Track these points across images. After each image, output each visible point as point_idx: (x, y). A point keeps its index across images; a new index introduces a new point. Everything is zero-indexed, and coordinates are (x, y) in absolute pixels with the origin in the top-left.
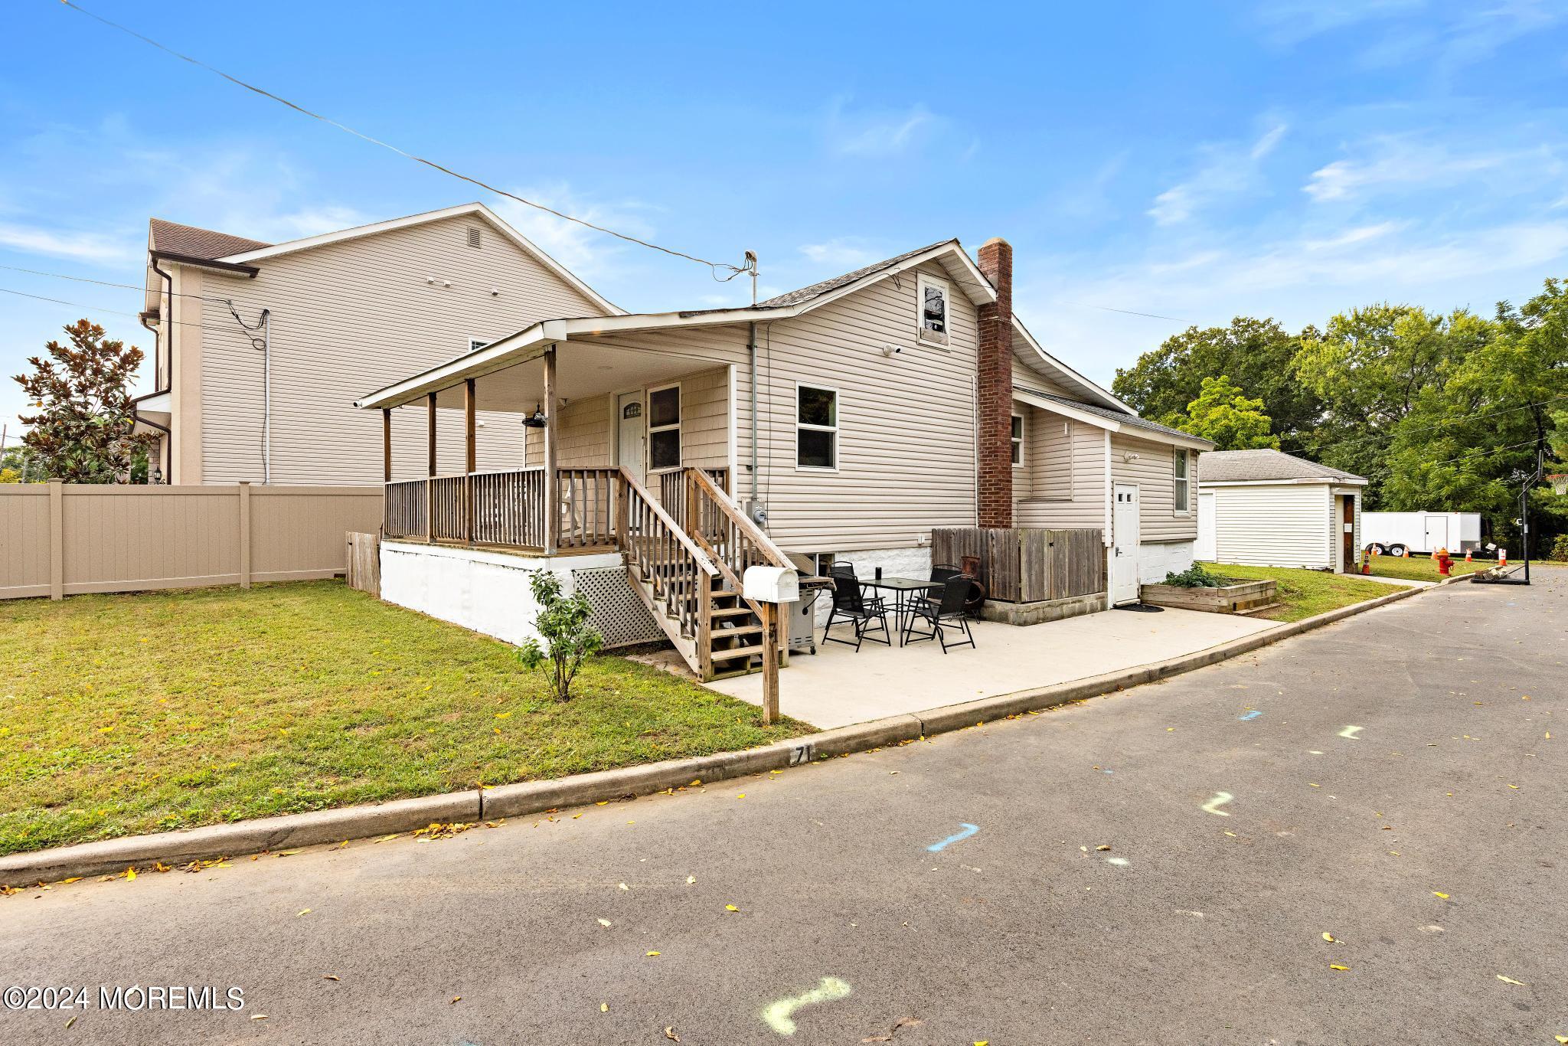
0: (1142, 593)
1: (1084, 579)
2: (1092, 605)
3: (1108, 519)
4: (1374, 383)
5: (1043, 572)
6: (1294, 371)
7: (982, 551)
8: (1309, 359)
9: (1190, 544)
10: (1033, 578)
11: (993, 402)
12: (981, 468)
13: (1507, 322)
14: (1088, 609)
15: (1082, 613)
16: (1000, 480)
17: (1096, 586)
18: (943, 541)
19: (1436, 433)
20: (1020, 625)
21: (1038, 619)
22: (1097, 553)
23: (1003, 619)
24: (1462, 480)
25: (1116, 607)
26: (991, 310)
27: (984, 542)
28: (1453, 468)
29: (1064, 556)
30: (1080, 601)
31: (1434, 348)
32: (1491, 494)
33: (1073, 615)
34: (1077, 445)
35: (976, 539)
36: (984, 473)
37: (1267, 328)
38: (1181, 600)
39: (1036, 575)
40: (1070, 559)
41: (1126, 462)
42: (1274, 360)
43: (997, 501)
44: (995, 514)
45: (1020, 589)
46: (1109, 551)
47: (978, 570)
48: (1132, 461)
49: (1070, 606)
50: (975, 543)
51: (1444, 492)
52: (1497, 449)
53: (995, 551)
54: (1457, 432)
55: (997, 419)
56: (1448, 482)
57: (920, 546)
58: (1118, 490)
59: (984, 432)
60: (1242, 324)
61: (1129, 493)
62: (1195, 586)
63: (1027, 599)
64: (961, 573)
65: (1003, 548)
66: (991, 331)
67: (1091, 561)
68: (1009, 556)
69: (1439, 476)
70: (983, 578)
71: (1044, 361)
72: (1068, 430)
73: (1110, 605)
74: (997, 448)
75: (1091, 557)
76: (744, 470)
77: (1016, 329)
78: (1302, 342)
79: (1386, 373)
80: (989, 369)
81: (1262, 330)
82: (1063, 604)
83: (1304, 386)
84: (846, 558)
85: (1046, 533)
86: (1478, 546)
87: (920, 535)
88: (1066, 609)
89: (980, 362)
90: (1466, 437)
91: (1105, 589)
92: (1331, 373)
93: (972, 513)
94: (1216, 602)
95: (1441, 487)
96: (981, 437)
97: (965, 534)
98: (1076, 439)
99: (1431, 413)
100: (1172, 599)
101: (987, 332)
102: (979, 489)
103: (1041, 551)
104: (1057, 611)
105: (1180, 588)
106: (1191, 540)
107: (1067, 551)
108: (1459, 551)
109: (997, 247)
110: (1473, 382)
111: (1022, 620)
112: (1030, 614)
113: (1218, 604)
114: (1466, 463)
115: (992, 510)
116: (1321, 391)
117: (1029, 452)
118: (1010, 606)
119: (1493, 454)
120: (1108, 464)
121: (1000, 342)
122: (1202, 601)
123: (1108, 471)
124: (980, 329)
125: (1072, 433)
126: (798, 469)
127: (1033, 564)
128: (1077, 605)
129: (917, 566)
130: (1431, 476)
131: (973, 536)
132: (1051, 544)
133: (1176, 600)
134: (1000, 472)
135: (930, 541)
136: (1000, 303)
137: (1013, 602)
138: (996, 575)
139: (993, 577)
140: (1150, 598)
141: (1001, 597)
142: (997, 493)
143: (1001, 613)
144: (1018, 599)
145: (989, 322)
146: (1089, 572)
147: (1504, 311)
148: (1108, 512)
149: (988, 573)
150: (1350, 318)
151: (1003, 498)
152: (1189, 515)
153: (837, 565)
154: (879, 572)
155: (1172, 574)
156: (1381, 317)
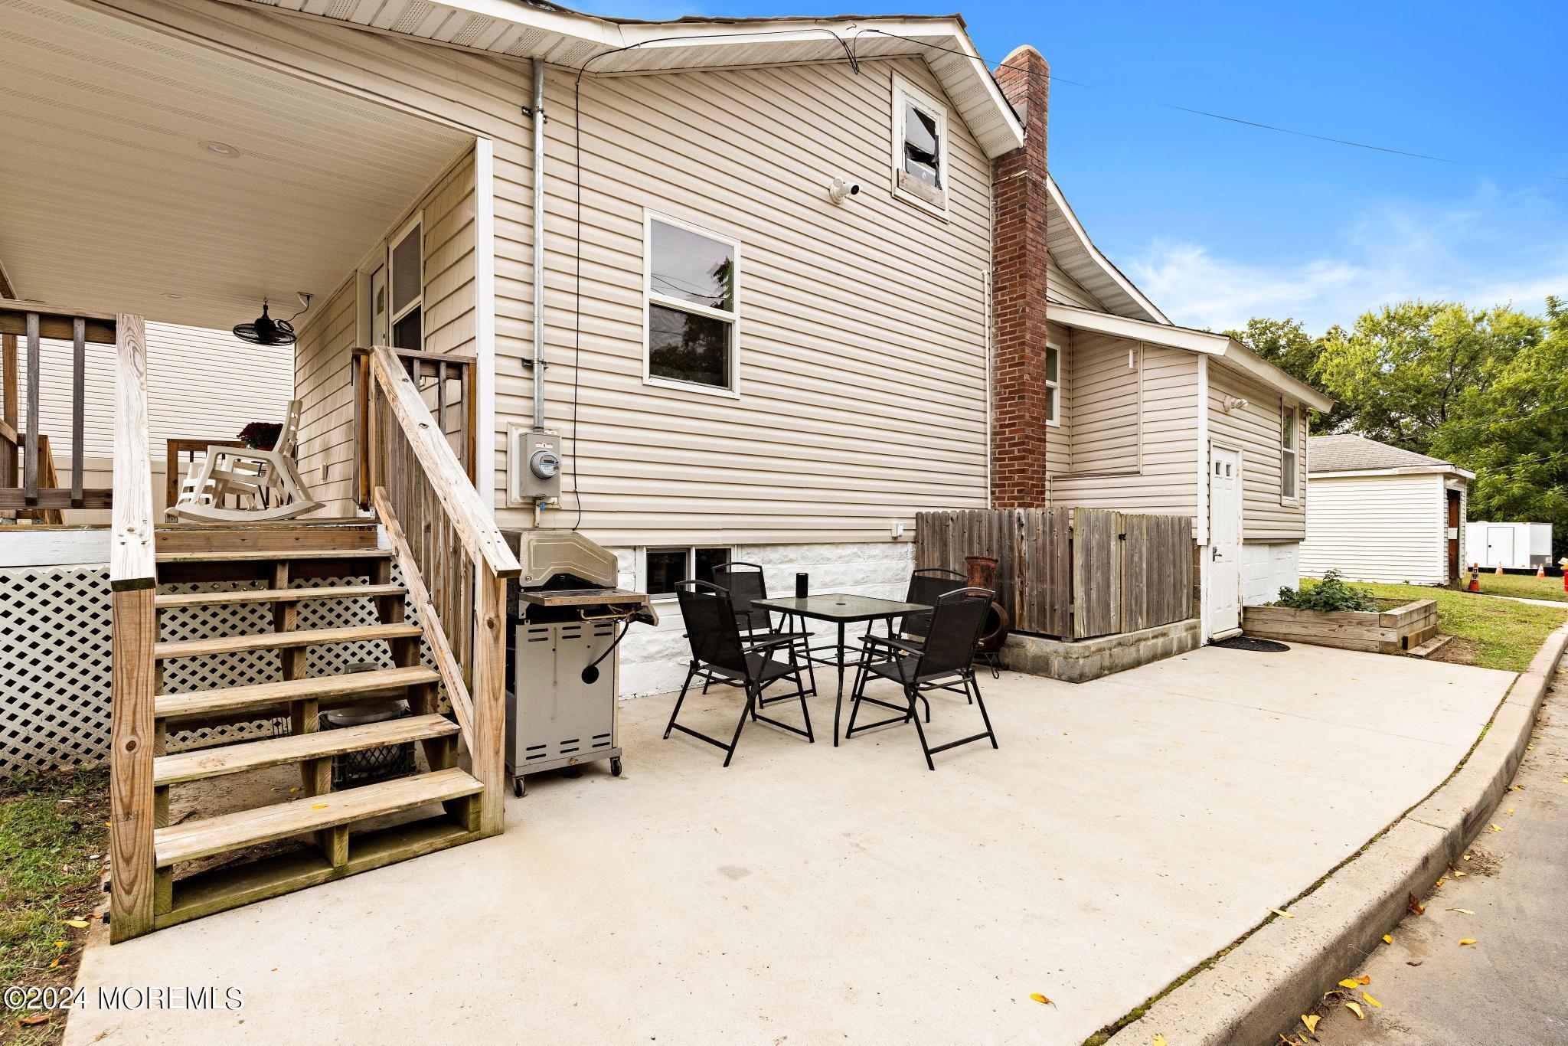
0: (1245, 618)
1: (1168, 597)
2: (1180, 640)
3: (1202, 501)
4: (1408, 385)
5: (1108, 586)
6: (1318, 374)
7: (1001, 547)
8: (1336, 361)
9: (1295, 547)
10: (1094, 595)
11: (1017, 312)
12: (997, 420)
13: (1561, 317)
14: (1175, 648)
15: (1166, 654)
16: (1027, 437)
17: (1184, 609)
18: (934, 531)
19: (1483, 437)
20: (1071, 680)
21: (1102, 668)
22: (1186, 553)
23: (1040, 668)
24: (1516, 489)
25: (1212, 643)
26: (1014, 162)
27: (1005, 531)
28: (1503, 477)
29: (1141, 558)
30: (1164, 635)
31: (1477, 347)
32: (1548, 504)
33: (1154, 658)
34: (1147, 385)
35: (990, 527)
36: (1002, 426)
37: (1286, 329)
38: (1312, 631)
39: (1098, 591)
40: (1149, 565)
41: (1226, 413)
42: (1294, 364)
43: (1023, 471)
44: (1019, 491)
45: (1072, 615)
46: (1203, 551)
47: (994, 580)
48: (1234, 412)
49: (1151, 642)
50: (990, 534)
51: (1495, 502)
52: (1553, 455)
53: (1025, 547)
54: (1505, 436)
55: (1023, 337)
56: (1499, 491)
57: (895, 540)
58: (1217, 455)
59: (1003, 361)
60: (1258, 326)
61: (1229, 462)
62: (1337, 609)
63: (1084, 634)
64: (964, 585)
65: (1040, 540)
66: (1015, 196)
67: (1178, 567)
68: (1052, 556)
69: (1487, 485)
70: (1004, 595)
71: (1093, 263)
72: (1135, 362)
73: (1204, 640)
74: (1024, 384)
75: (1178, 561)
76: (516, 368)
77: (1054, 202)
78: (1327, 344)
79: (1422, 375)
80: (1011, 259)
81: (1280, 332)
82: (1139, 640)
83: (1331, 389)
84: (754, 557)
85: (1113, 517)
86: (1549, 561)
87: (895, 522)
88: (1144, 649)
89: (996, 249)
90: (1516, 443)
91: (1196, 614)
92: (1359, 376)
93: (983, 490)
94: (1375, 635)
95: (1489, 497)
96: (996, 369)
97: (970, 520)
98: (1148, 375)
99: (1476, 416)
100: (1297, 630)
101: (1008, 199)
102: (993, 453)
103: (1105, 547)
104: (1130, 654)
105: (1310, 612)
106: (1296, 541)
107: (1144, 549)
108: (1528, 567)
109: (1026, 58)
110: (1528, 382)
111: (1076, 673)
112: (1089, 661)
113: (1382, 639)
114: (1519, 471)
115: (1015, 485)
116: (1349, 394)
117: (1067, 404)
118: (1052, 645)
119: (1548, 461)
120: (1203, 412)
121: (1029, 213)
122: (1350, 632)
123: (1203, 423)
124: (996, 197)
125: (1141, 366)
126: (647, 381)
127: (1094, 570)
128: (1160, 641)
129: (889, 574)
130: (1480, 484)
131: (985, 523)
132: (1122, 537)
133: (1303, 631)
134: (1030, 425)
135: (913, 534)
136: (1029, 151)
137: (1058, 638)
138: (1027, 590)
139: (1022, 594)
140: (1258, 627)
141: (1035, 628)
142: (1023, 458)
143: (1036, 658)
144: (1067, 633)
145: (1011, 183)
146: (1174, 585)
147: (1555, 306)
148: (1202, 490)
149: (1012, 587)
150: (1380, 316)
151: (1032, 465)
152: (1296, 503)
153: (735, 569)
154: (802, 582)
155: (1288, 590)
156: (1415, 315)
